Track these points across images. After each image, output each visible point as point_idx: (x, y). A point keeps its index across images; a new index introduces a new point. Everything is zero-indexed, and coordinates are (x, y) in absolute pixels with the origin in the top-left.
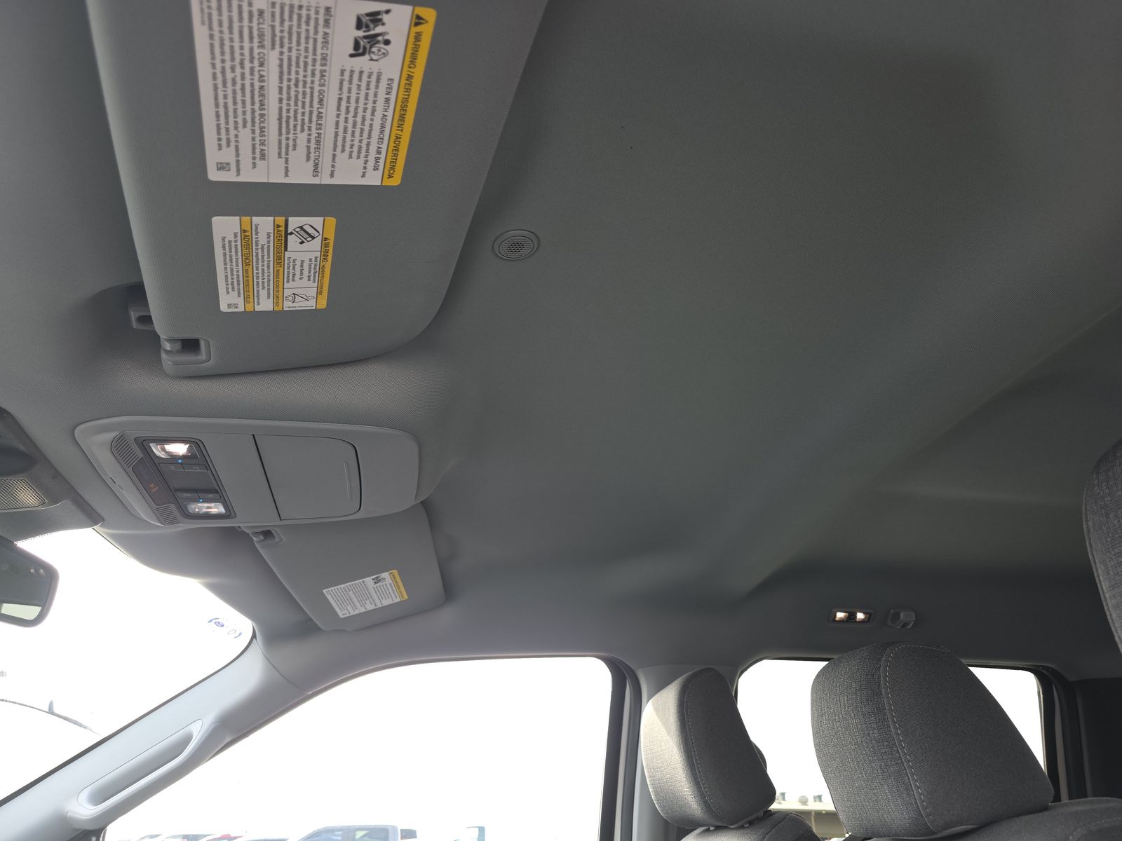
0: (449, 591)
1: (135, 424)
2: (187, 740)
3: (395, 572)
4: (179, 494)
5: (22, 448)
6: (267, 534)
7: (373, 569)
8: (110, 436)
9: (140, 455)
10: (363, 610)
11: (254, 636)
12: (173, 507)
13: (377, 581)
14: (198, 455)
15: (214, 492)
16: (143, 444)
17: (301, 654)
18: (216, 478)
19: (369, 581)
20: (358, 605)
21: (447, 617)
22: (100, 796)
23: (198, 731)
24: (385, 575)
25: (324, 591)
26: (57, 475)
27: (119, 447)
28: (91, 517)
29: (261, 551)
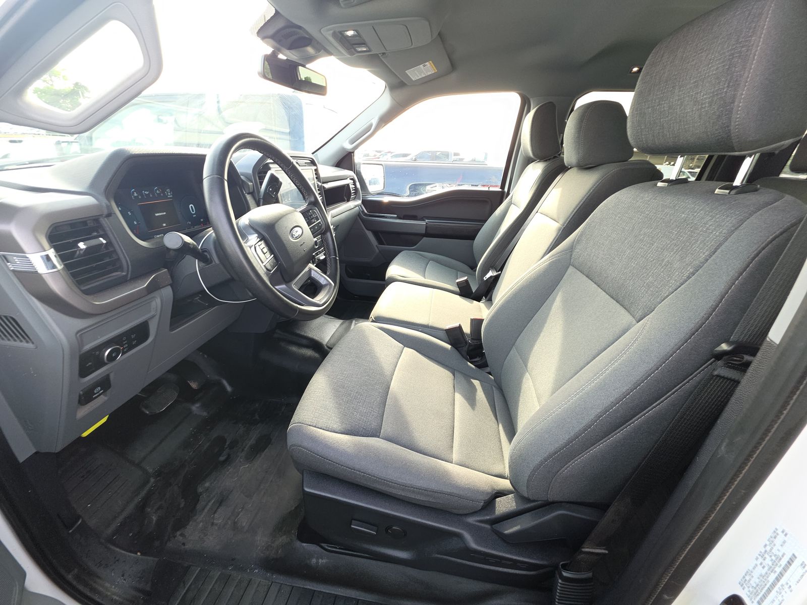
0: (453, 66)
1: (337, 27)
2: (371, 125)
3: (431, 62)
4: (354, 46)
5: (307, 36)
6: (384, 54)
7: (423, 62)
8: (331, 32)
9: (340, 36)
10: (420, 77)
11: (386, 87)
12: (352, 49)
13: (424, 66)
14: (358, 35)
15: (363, 44)
16: (341, 33)
17: (403, 93)
18: (364, 40)
19: (421, 66)
20: (419, 75)
21: (454, 76)
22: (352, 142)
23: (375, 122)
24: (427, 63)
25: (406, 71)
26: (318, 43)
27: (334, 35)
28: (330, 54)
29: (383, 59)
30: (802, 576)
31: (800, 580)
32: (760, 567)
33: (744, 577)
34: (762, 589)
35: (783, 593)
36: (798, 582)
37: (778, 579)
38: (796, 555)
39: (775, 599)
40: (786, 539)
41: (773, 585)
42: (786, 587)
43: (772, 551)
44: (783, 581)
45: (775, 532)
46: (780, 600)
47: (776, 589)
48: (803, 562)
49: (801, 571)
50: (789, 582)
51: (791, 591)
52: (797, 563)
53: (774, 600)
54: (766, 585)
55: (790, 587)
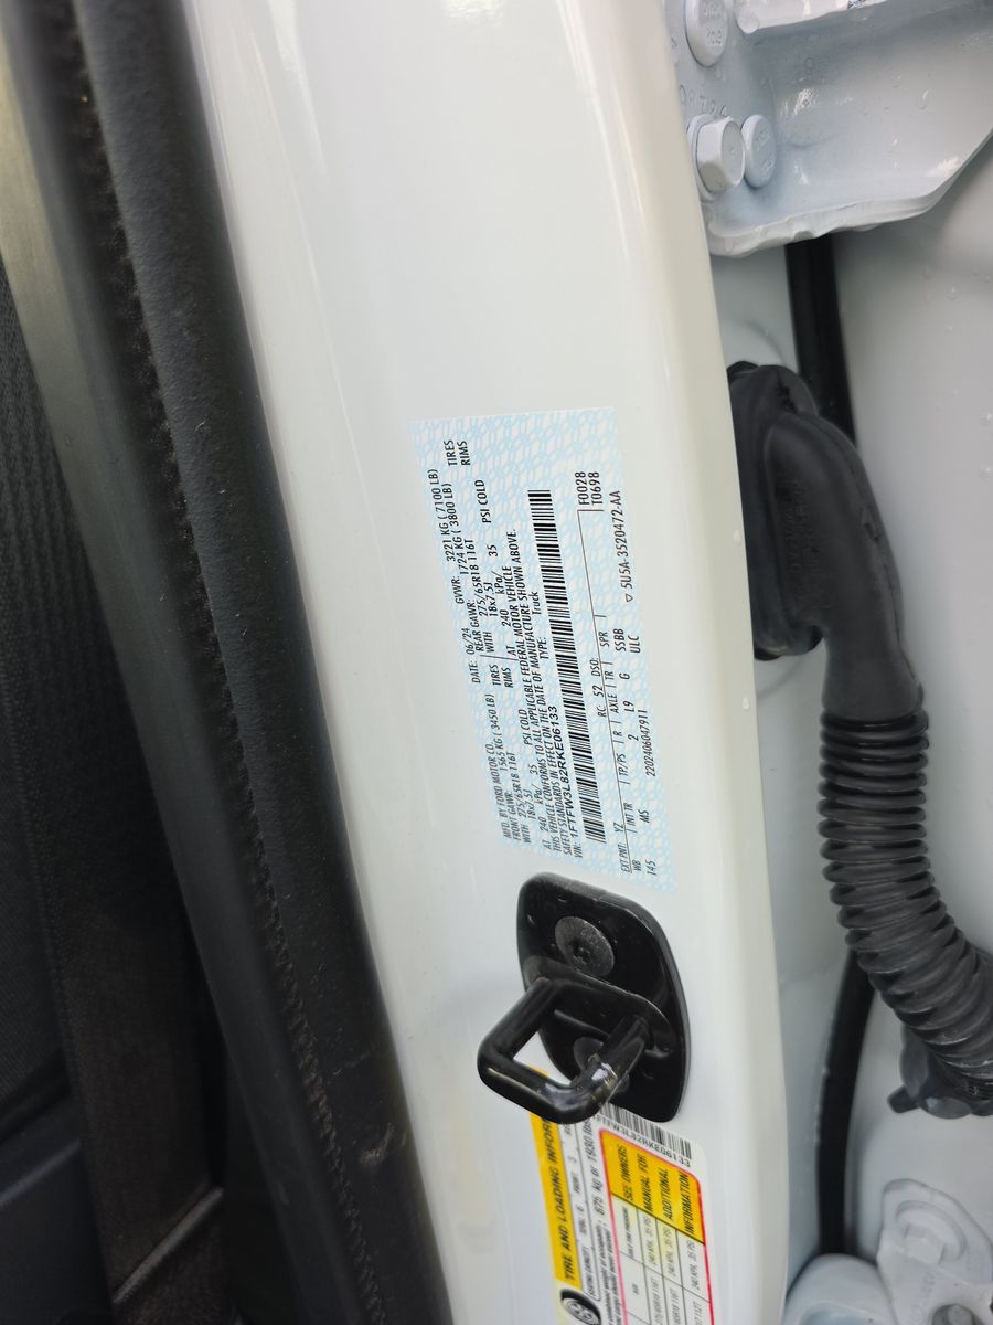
30: (620, 534)
31: (625, 565)
32: (500, 693)
33: (499, 793)
34: (562, 765)
35: (620, 689)
36: (627, 582)
37: (568, 665)
38: (540, 487)
39: (619, 749)
40: (474, 471)
41: (574, 704)
42: (609, 653)
43: (483, 581)
44: (585, 650)
45: (436, 494)
46: (638, 733)
47: (592, 704)
48: (579, 475)
49: (599, 525)
50: (603, 626)
51: (636, 649)
52: (564, 510)
53: (619, 758)
54: (557, 733)
55: (619, 634)
